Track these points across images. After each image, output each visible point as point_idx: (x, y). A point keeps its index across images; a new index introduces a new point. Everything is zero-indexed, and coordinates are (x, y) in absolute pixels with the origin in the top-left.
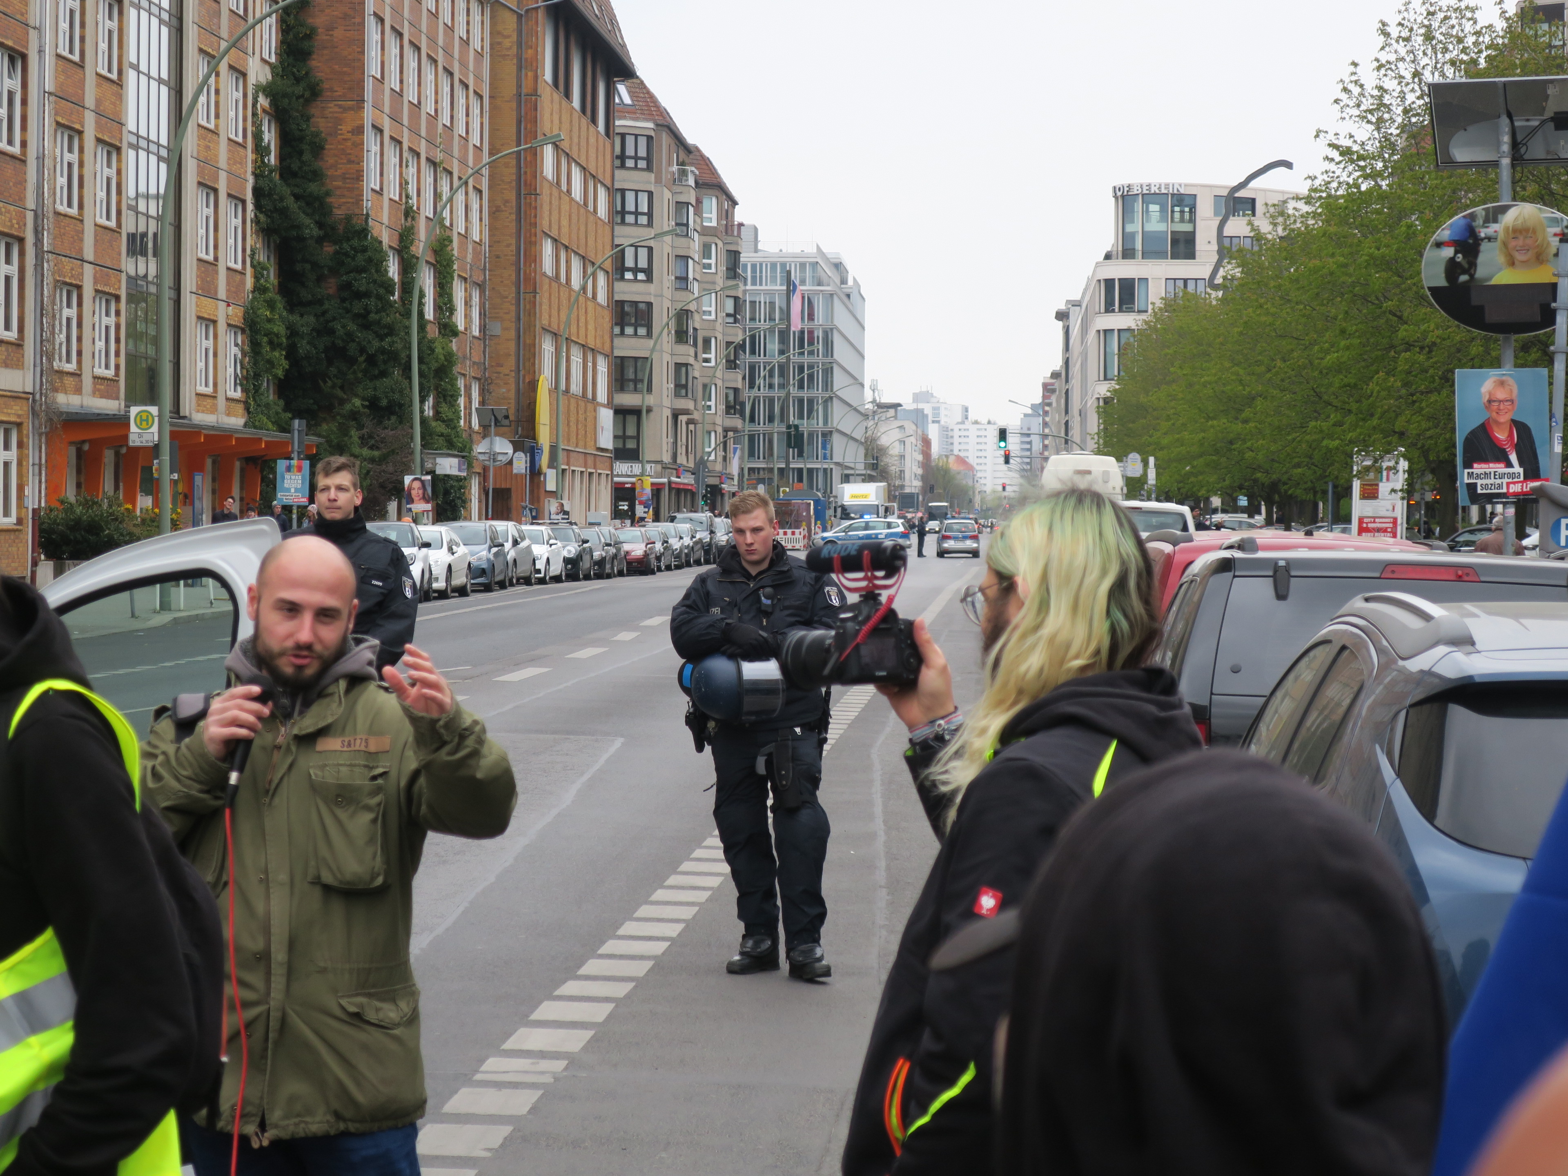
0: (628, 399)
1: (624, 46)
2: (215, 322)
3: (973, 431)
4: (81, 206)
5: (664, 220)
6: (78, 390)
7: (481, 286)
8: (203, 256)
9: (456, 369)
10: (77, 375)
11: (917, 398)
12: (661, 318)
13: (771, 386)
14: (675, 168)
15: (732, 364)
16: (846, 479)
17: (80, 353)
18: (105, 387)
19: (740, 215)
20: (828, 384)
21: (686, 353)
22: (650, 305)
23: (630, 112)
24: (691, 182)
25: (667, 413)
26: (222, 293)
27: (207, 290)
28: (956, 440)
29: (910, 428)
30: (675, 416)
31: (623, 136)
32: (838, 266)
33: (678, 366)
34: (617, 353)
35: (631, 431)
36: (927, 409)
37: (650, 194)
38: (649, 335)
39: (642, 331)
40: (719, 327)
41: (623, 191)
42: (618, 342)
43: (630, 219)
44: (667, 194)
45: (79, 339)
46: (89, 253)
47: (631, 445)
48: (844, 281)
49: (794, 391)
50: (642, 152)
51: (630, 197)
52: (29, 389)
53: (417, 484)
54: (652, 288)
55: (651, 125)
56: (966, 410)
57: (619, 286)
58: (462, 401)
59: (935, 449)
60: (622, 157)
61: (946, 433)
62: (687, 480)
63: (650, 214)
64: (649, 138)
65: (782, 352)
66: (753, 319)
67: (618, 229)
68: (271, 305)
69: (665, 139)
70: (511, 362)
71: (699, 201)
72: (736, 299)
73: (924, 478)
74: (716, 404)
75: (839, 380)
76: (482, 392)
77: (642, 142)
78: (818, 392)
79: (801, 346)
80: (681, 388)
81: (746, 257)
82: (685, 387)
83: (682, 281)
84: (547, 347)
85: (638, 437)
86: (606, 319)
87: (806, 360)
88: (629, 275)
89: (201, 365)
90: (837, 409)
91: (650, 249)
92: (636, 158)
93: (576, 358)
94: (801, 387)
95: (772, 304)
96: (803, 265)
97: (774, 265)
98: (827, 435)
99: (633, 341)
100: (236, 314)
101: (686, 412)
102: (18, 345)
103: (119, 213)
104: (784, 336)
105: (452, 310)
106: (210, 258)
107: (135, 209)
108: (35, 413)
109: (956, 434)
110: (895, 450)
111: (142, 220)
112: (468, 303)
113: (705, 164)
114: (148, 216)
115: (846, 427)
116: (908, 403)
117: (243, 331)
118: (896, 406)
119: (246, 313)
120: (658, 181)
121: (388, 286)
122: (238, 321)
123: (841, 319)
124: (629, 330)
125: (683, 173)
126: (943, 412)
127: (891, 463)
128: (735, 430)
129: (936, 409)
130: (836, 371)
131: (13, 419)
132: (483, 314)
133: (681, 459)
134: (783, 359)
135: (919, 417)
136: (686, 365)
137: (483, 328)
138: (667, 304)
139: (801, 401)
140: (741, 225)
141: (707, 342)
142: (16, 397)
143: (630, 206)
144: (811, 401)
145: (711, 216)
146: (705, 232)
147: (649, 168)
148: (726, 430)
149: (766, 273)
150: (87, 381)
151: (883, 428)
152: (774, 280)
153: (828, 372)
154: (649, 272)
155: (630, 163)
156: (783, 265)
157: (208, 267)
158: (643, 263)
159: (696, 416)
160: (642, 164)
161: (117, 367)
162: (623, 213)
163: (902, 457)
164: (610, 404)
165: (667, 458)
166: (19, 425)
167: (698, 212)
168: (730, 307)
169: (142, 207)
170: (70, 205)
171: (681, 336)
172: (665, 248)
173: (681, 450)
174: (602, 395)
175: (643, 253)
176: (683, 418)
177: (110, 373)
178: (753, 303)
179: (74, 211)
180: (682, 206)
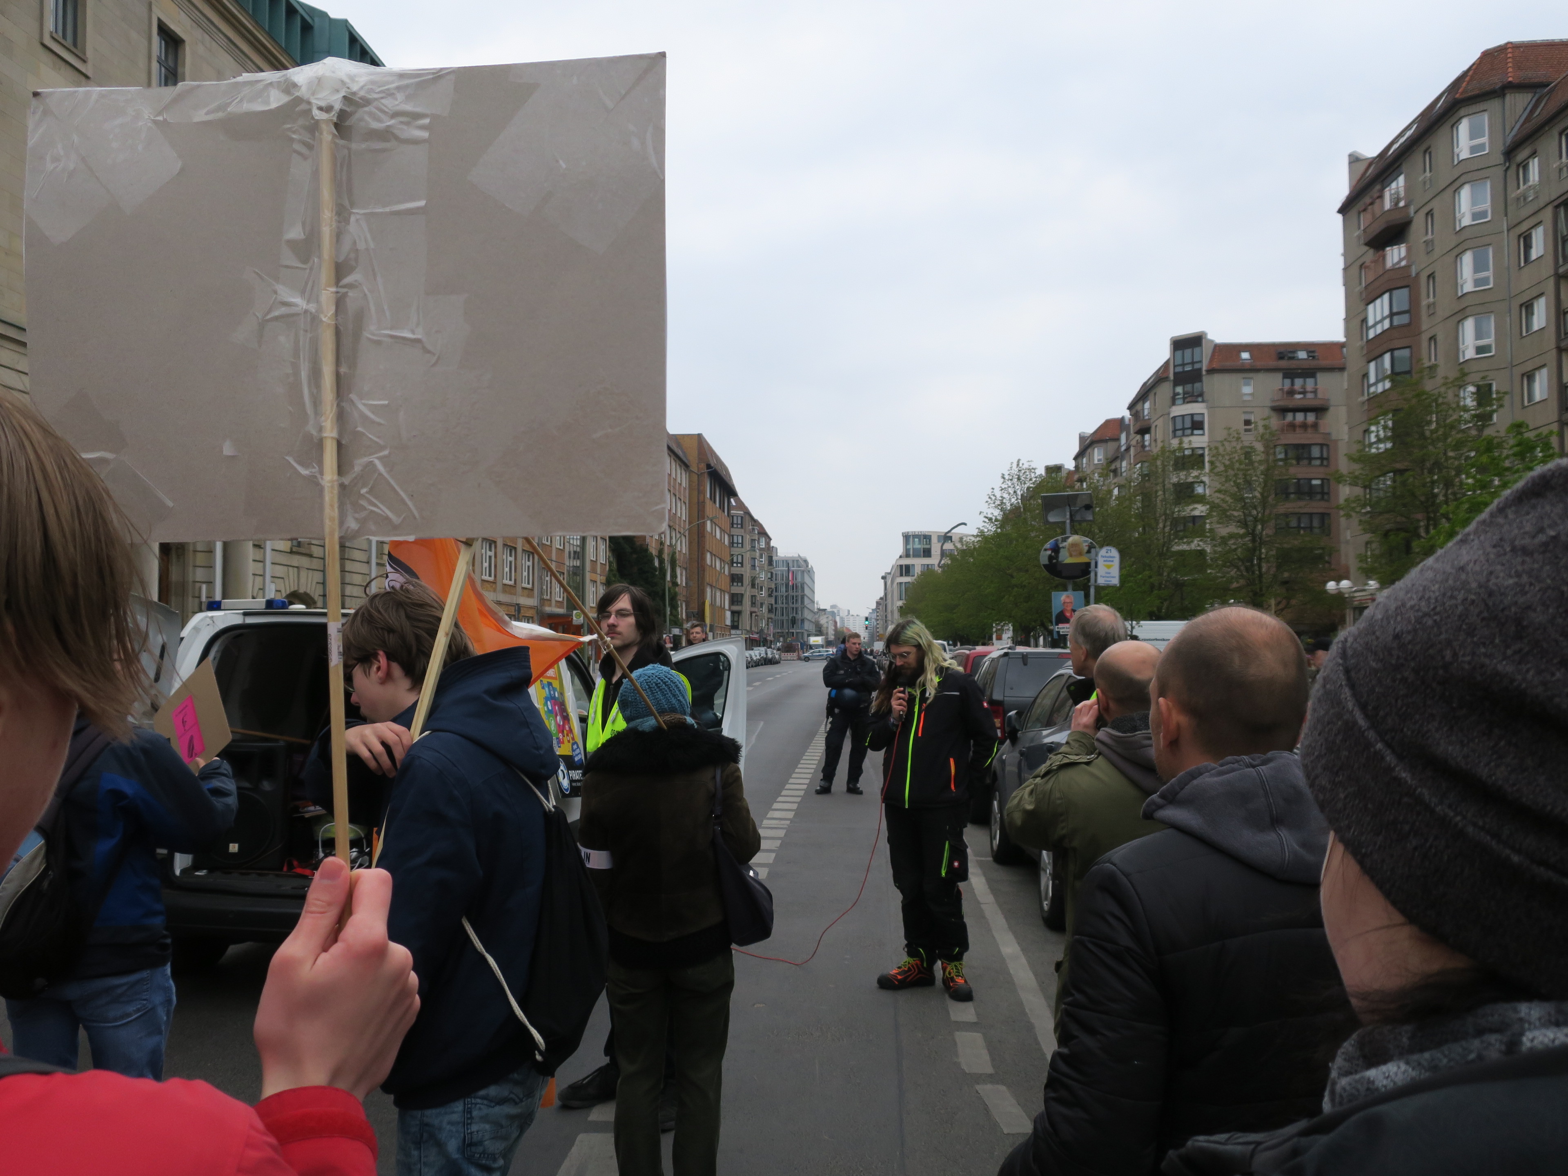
0: (735, 608)
1: (733, 485)
2: (596, 582)
3: (851, 619)
4: (551, 542)
5: (748, 546)
6: (550, 605)
7: (686, 569)
8: (592, 559)
9: (678, 597)
10: (550, 600)
11: (832, 607)
12: (747, 580)
13: (783, 603)
14: (751, 527)
15: (770, 595)
16: (809, 635)
17: (551, 593)
18: (559, 604)
19: (772, 544)
20: (803, 602)
21: (755, 592)
22: (742, 575)
23: (736, 508)
24: (756, 532)
25: (748, 613)
26: (599, 571)
27: (594, 571)
28: (846, 622)
29: (830, 618)
30: (751, 613)
31: (733, 517)
32: (806, 561)
33: (752, 596)
34: (732, 592)
35: (736, 619)
36: (836, 611)
37: (742, 537)
38: (742, 585)
39: (740, 584)
40: (766, 583)
41: (733, 536)
42: (732, 588)
43: (735, 545)
44: (748, 537)
45: (551, 588)
46: (554, 558)
47: (736, 624)
48: (807, 566)
49: (791, 605)
50: (739, 522)
51: (735, 538)
52: (536, 605)
53: (668, 638)
54: (743, 569)
55: (742, 512)
56: (849, 611)
57: (732, 568)
58: (679, 609)
59: (838, 625)
60: (732, 524)
61: (842, 619)
62: (756, 636)
63: (742, 543)
64: (742, 518)
65: (786, 591)
66: (776, 580)
67: (732, 549)
68: (615, 576)
69: (747, 517)
70: (696, 596)
71: (759, 539)
72: (772, 573)
73: (835, 635)
74: (765, 609)
75: (806, 601)
76: (686, 606)
77: (739, 519)
78: (799, 605)
79: (793, 589)
80: (753, 604)
81: (774, 558)
82: (755, 603)
83: (754, 566)
84: (708, 590)
85: (738, 621)
86: (728, 580)
87: (795, 594)
88: (735, 565)
89: (592, 597)
90: (806, 612)
91: (742, 556)
92: (737, 524)
93: (718, 594)
94: (793, 603)
95: (783, 575)
96: (793, 561)
97: (783, 561)
98: (803, 621)
99: (737, 588)
100: (603, 579)
101: (755, 612)
102: (532, 590)
103: (564, 544)
104: (787, 585)
105: (676, 577)
106: (595, 559)
107: (569, 542)
108: (537, 613)
109: (846, 620)
110: (825, 626)
111: (572, 546)
112: (681, 575)
113: (761, 526)
114: (573, 545)
115: (809, 617)
116: (829, 609)
117: (606, 585)
118: (825, 610)
119: (607, 578)
120: (745, 532)
121: (655, 569)
122: (604, 581)
123: (807, 579)
124: (735, 584)
125: (753, 529)
126: (841, 613)
127: (824, 630)
128: (771, 618)
129: (838, 611)
130: (805, 598)
131: (530, 615)
132: (686, 579)
133: (753, 629)
134: (787, 594)
135: (833, 614)
136: (755, 596)
137: (686, 583)
138: (748, 575)
139: (793, 608)
140: (773, 547)
141: (761, 588)
142: (531, 608)
143: (735, 541)
144: (796, 608)
145: (763, 545)
146: (761, 549)
147: (742, 527)
148: (768, 619)
149: (781, 563)
150: (553, 603)
151: (821, 618)
152: (783, 566)
153: (802, 598)
154: (742, 563)
155: (735, 526)
156: (786, 561)
157: (594, 563)
158: (740, 560)
159: (758, 614)
160: (739, 526)
161: (563, 597)
162: (733, 543)
163: (827, 628)
164: (730, 610)
165: (748, 628)
166: (532, 618)
167: (759, 543)
168: (769, 575)
169: (571, 542)
170: (547, 541)
171: (753, 586)
172: (747, 556)
173: (753, 625)
174: (727, 607)
175: (740, 557)
176: (754, 615)
177: (561, 599)
178: (776, 574)
179: (549, 543)
180: (753, 540)
